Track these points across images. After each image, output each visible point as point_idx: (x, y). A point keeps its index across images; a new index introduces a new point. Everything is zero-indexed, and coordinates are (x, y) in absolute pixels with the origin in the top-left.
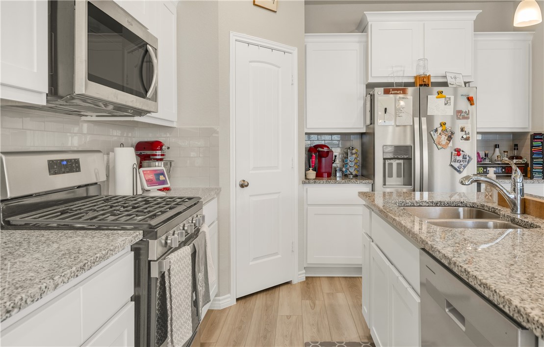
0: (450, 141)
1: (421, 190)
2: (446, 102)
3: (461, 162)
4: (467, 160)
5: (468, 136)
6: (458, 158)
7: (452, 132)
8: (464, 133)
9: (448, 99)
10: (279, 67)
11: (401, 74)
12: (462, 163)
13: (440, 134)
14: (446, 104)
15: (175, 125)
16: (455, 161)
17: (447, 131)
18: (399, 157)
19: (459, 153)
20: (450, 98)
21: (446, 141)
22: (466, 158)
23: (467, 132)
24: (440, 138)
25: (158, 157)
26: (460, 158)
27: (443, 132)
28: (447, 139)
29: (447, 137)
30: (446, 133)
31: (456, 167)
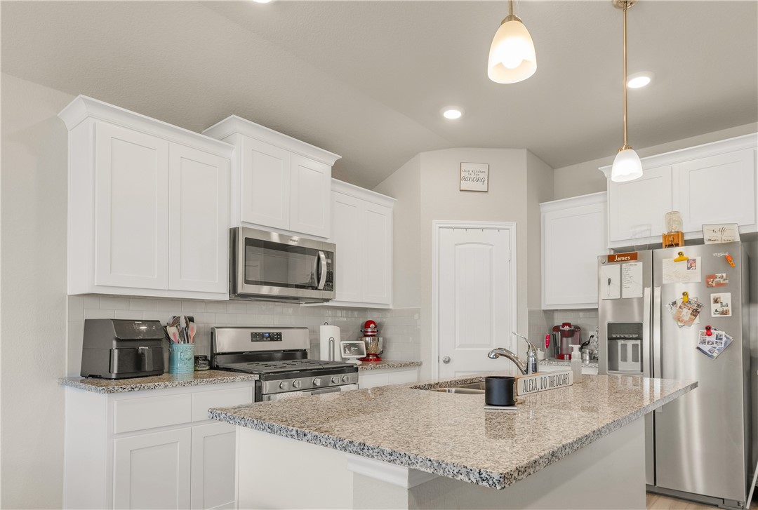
0: (695, 316)
1: (652, 375)
2: (689, 266)
3: (713, 343)
4: (723, 341)
5: (725, 309)
6: (708, 338)
7: (699, 305)
8: (719, 305)
9: (692, 262)
10: (492, 245)
11: (647, 234)
12: (715, 345)
13: (680, 307)
14: (689, 268)
15: (391, 307)
16: (704, 342)
17: (690, 303)
18: (627, 336)
19: (709, 333)
20: (694, 260)
21: (689, 316)
22: (721, 339)
23: (724, 304)
24: (680, 313)
25: (369, 334)
26: (713, 338)
27: (685, 305)
28: (691, 314)
29: (691, 312)
30: (690, 306)
31: (706, 350)
